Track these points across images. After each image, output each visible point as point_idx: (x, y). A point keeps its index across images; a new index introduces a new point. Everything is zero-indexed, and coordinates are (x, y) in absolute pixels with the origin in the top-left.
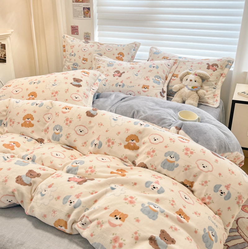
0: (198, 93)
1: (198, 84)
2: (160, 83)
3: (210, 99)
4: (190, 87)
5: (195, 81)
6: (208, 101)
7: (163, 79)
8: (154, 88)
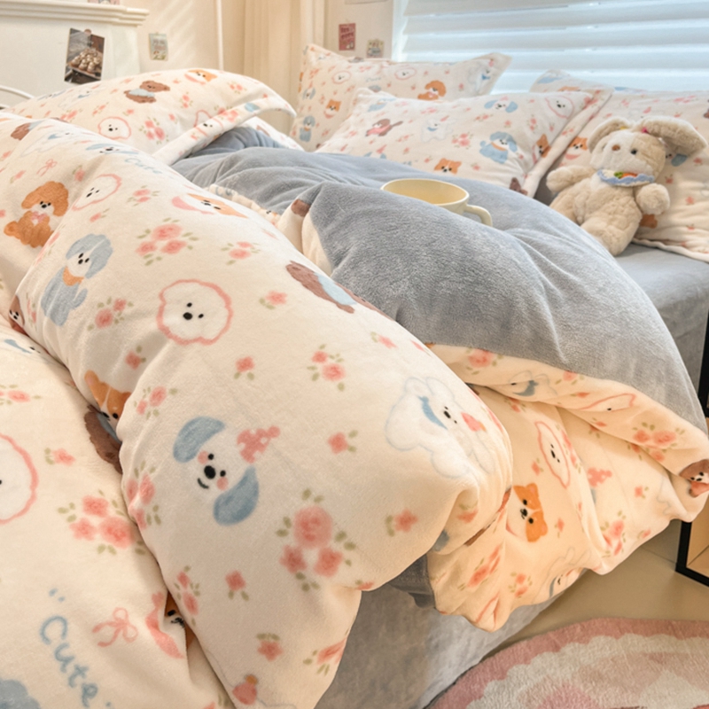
0: (638, 196)
1: (644, 162)
2: (506, 158)
3: (696, 230)
4: (610, 174)
5: (634, 152)
6: (687, 237)
7: (523, 148)
8: (476, 172)
